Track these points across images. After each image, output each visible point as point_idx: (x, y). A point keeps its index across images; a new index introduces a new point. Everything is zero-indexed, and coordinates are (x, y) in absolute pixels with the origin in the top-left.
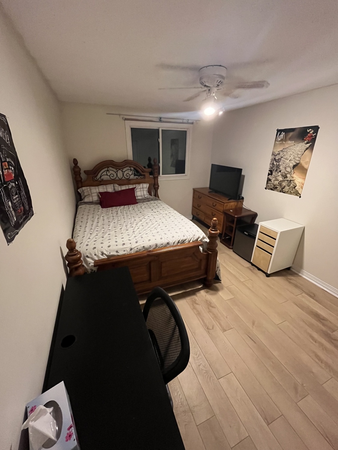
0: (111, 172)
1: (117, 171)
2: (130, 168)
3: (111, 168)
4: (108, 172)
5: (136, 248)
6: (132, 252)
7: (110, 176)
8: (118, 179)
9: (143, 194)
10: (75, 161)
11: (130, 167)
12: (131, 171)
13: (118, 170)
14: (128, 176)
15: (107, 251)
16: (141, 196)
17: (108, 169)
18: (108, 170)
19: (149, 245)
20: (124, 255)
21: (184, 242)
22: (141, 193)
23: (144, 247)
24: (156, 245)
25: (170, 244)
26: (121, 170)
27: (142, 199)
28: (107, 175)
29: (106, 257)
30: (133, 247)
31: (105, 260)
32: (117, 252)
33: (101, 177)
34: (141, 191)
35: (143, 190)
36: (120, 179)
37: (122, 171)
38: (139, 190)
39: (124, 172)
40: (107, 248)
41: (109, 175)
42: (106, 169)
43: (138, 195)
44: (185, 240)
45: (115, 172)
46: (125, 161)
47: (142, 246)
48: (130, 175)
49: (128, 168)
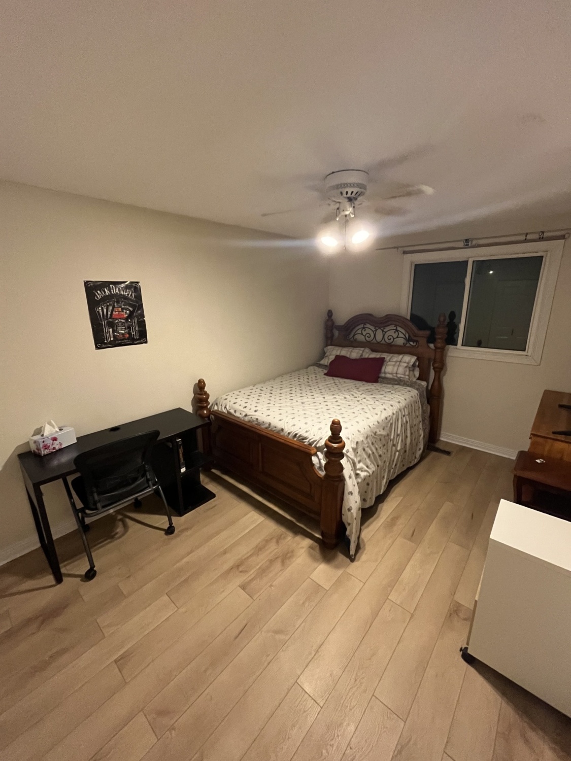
0: (368, 331)
1: (376, 330)
2: (395, 328)
3: (368, 326)
4: (364, 330)
5: (250, 417)
6: (246, 419)
7: (365, 336)
8: (375, 342)
9: (395, 371)
10: (330, 313)
11: (396, 326)
12: (396, 332)
13: (377, 328)
14: (390, 339)
15: (230, 406)
16: (392, 374)
17: (365, 326)
18: (364, 328)
19: (262, 420)
20: (238, 418)
21: (303, 439)
22: (393, 369)
23: (257, 419)
24: (270, 424)
25: (284, 432)
26: (382, 328)
27: (391, 379)
28: (362, 334)
29: (226, 412)
30: (249, 414)
31: (223, 414)
32: (235, 411)
33: (354, 336)
34: (394, 366)
35: (399, 366)
36: (379, 343)
37: (383, 331)
38: (393, 363)
39: (386, 332)
40: (232, 403)
41: (364, 334)
42: (362, 326)
43: (387, 371)
44: (306, 438)
45: (373, 331)
46: (387, 315)
47: (256, 417)
48: (394, 339)
49: (393, 327)
